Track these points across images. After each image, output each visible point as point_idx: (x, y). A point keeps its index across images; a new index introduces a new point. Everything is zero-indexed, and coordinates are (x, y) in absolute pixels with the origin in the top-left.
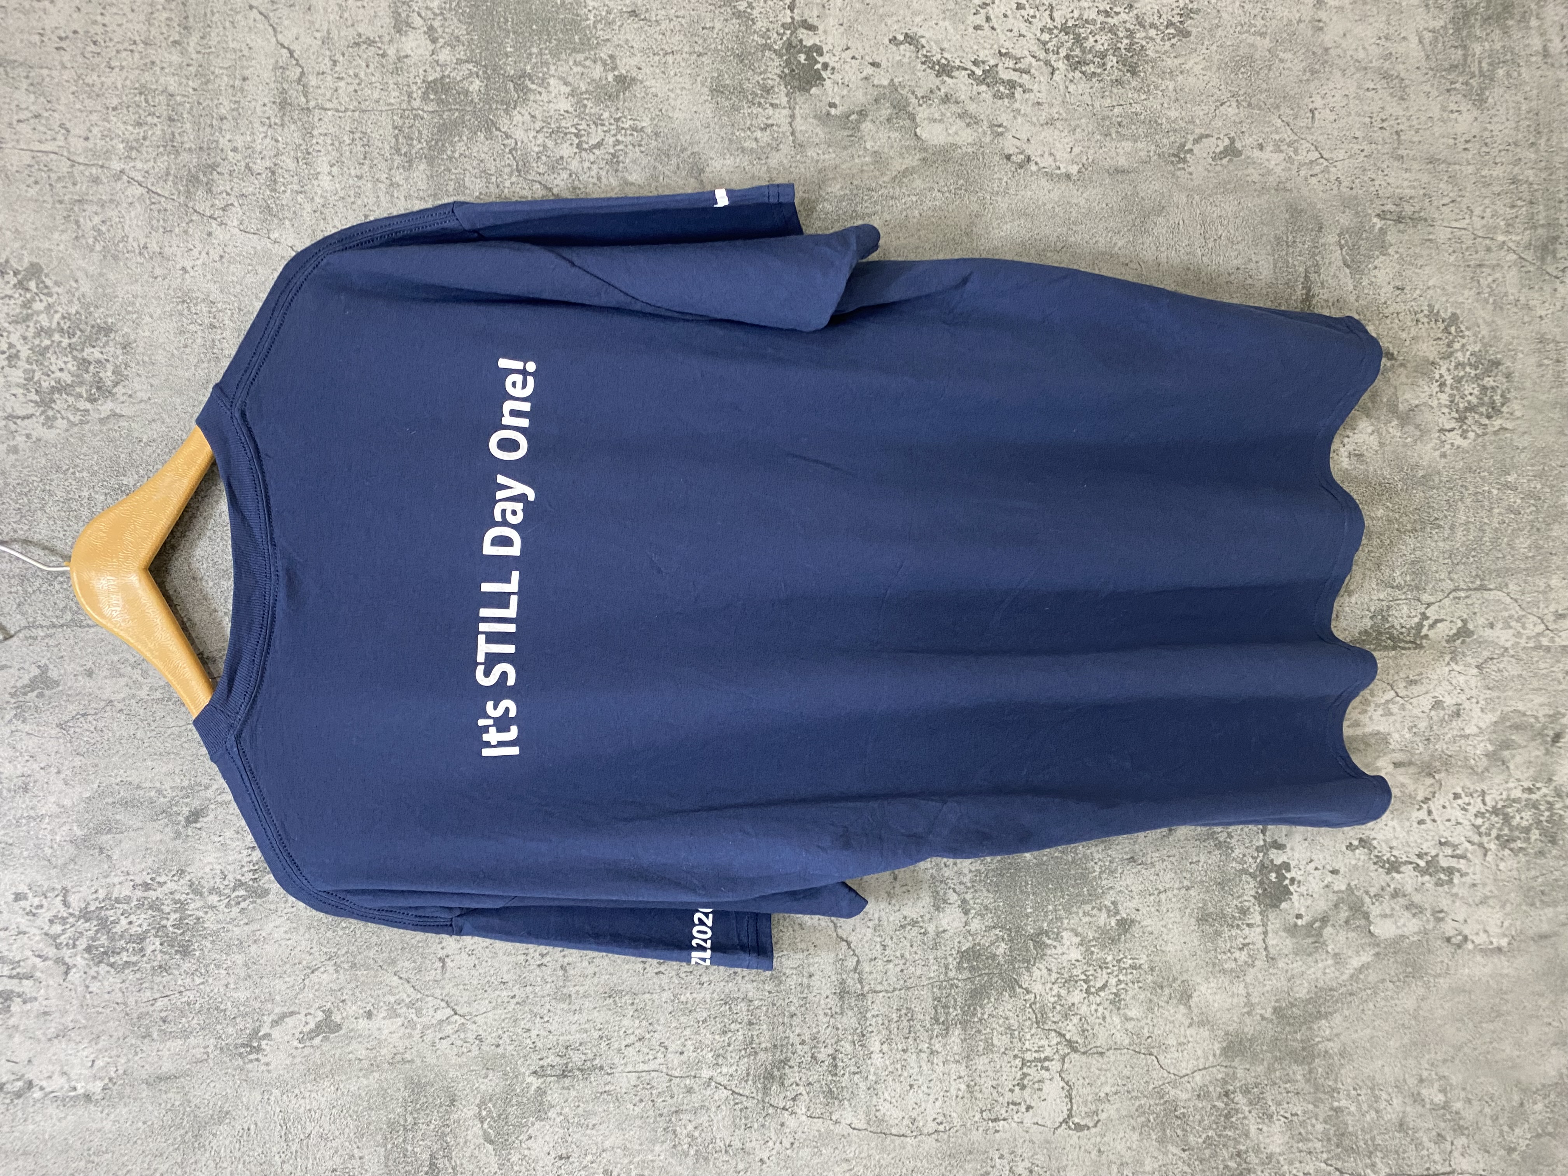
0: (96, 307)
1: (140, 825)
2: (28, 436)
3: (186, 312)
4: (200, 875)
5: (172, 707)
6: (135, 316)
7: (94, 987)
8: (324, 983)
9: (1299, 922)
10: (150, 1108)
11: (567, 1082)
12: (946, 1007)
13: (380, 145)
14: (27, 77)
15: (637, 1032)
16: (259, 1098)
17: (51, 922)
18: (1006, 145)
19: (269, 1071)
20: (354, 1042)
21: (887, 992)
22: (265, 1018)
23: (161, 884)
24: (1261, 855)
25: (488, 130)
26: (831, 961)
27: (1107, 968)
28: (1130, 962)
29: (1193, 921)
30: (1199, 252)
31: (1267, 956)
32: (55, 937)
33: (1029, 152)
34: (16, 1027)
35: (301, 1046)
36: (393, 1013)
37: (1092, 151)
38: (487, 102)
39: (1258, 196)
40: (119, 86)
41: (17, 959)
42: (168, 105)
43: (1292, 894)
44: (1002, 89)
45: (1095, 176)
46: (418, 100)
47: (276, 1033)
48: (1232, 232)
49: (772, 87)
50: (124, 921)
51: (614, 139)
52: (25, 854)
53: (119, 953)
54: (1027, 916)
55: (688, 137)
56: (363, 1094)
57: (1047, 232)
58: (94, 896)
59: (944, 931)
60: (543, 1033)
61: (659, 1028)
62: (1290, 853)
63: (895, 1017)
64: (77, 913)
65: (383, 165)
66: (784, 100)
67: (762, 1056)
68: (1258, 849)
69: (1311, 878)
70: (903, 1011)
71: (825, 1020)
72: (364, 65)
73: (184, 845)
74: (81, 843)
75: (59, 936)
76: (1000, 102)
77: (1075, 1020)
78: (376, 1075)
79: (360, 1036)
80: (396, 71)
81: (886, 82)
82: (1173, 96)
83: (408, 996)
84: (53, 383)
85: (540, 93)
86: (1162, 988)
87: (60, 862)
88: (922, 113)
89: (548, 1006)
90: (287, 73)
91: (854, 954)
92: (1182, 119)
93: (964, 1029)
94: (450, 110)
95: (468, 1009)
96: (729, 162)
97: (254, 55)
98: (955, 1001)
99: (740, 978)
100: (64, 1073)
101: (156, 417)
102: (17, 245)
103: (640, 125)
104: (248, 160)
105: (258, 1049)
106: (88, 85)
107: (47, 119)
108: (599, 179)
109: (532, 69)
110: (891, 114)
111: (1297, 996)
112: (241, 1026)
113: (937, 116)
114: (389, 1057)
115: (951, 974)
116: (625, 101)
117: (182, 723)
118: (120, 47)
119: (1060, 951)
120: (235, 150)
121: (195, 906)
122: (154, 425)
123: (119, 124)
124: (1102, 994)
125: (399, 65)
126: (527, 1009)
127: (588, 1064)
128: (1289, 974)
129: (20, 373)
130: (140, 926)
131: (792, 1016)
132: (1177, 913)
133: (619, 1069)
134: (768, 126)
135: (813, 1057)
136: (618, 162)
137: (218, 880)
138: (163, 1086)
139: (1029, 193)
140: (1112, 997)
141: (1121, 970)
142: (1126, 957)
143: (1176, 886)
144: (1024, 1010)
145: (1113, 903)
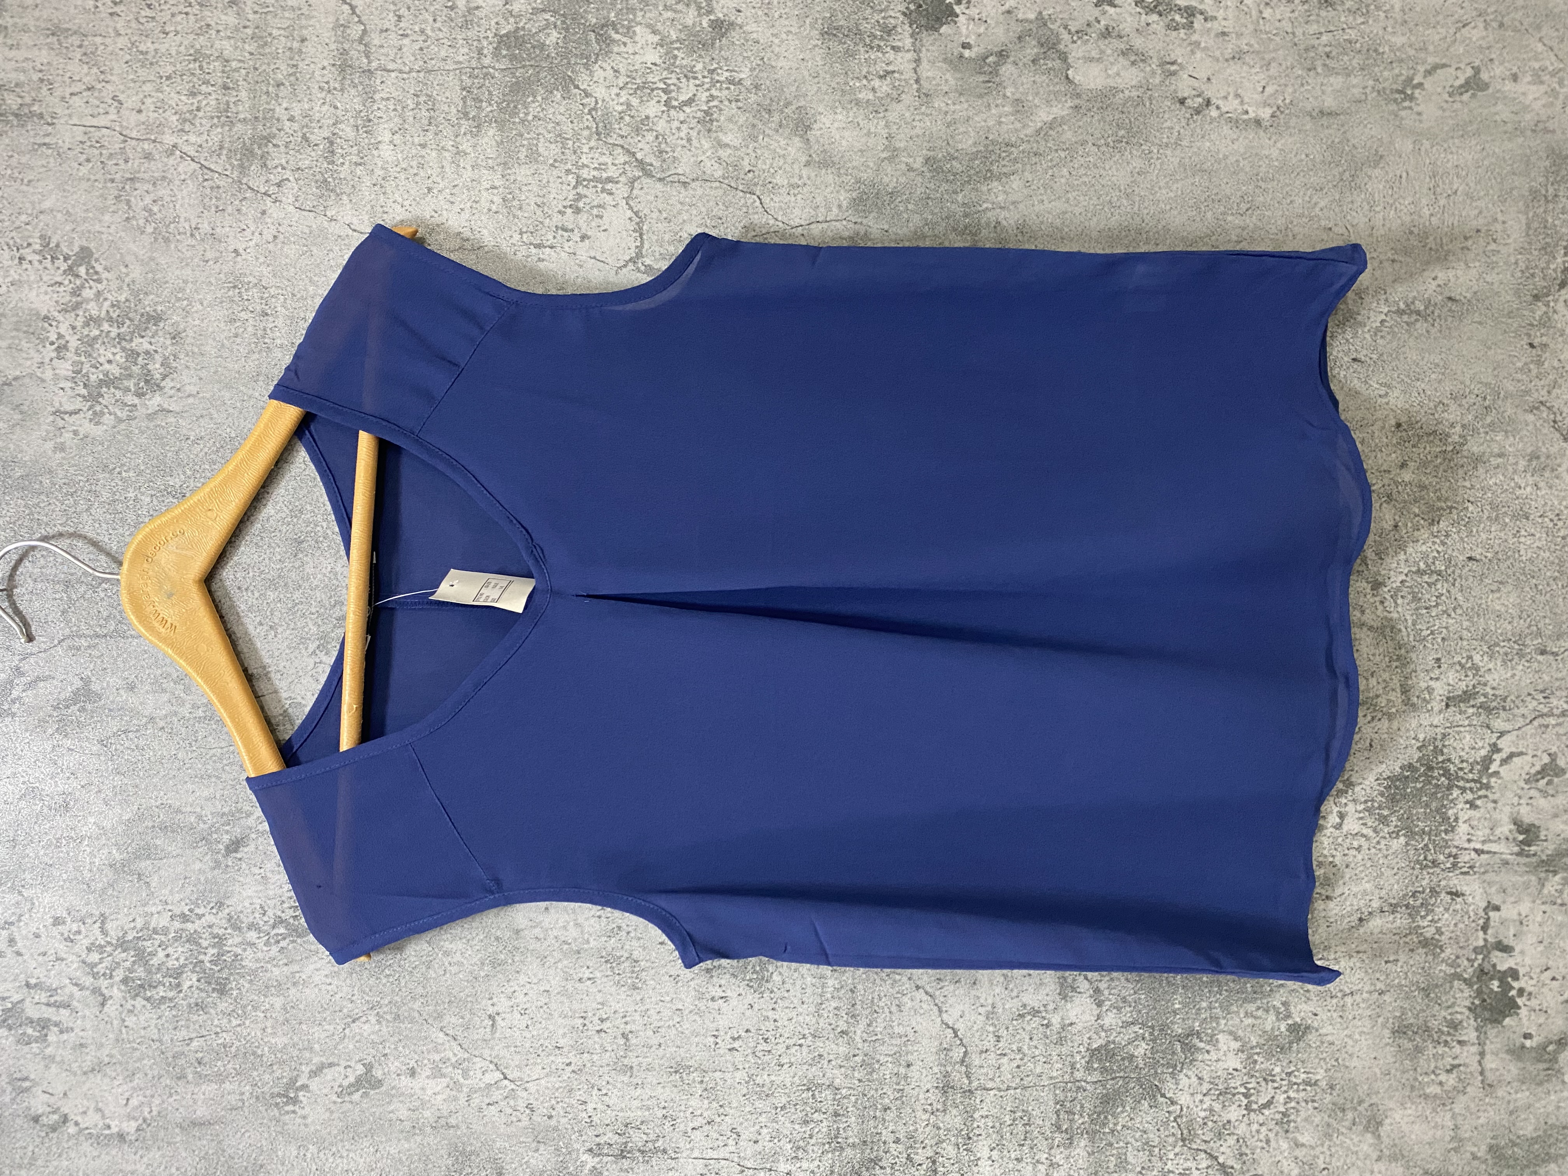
0: (146, 293)
1: (179, 851)
2: (75, 433)
3: (237, 299)
4: (239, 909)
5: (214, 727)
6: (185, 302)
7: (131, 1021)
8: (365, 1034)
9: (1528, 1043)
10: (184, 1154)
11: (626, 1163)
12: (1070, 1112)
13: (446, 108)
14: (80, 46)
15: (705, 1114)
16: (295, 1153)
17: (89, 950)
18: (1180, 85)
19: (306, 1125)
20: (395, 1100)
21: (999, 1090)
22: (303, 1068)
23: (200, 916)
24: (1480, 957)
25: (566, 89)
26: (934, 1050)
27: (1273, 1081)
28: (1303, 1076)
29: (1387, 1033)
30: (1426, 212)
31: (1483, 1082)
32: (93, 965)
33: (1208, 94)
34: (52, 1058)
35: (339, 1100)
36: (437, 1073)
37: (1290, 90)
38: (564, 56)
39: (1510, 139)
40: (174, 53)
41: (54, 986)
42: (223, 72)
43: (1519, 1008)
44: (1177, 18)
45: (1294, 119)
46: (489, 57)
47: (314, 1084)
48: (1472, 185)
49: (895, 27)
50: (161, 954)
51: (708, 94)
52: (65, 876)
53: (155, 987)
54: (1175, 1012)
55: (794, 89)
56: (404, 1159)
57: (1228, 192)
58: (132, 925)
59: (1071, 1024)
60: (599, 1106)
61: (732, 1112)
62: (1519, 959)
63: (1008, 1119)
64: (114, 942)
65: (448, 131)
66: (908, 42)
67: (849, 1152)
68: (1476, 950)
69: (1545, 990)
70: (1019, 1114)
71: (924, 1117)
72: (431, 19)
73: (223, 876)
74: (120, 868)
75: (96, 965)
76: (1174, 34)
77: (1231, 1141)
78: (418, 1139)
79: (403, 1094)
80: (466, 25)
81: (1032, 16)
82: (1398, 16)
83: (455, 1055)
84: (101, 377)
85: (625, 44)
86: (1344, 1110)
87: (100, 885)
88: (1076, 52)
89: (608, 1078)
90: (348, 31)
91: (962, 1044)
92: (1410, 46)
93: (1092, 1141)
94: (524, 67)
95: (519, 1074)
96: (840, 117)
97: (315, 13)
98: (1082, 1107)
99: (826, 1062)
100: (98, 1110)
101: (205, 413)
102: (68, 228)
103: (738, 76)
104: (305, 130)
105: (295, 1101)
106: (142, 53)
107: (100, 91)
108: (689, 140)
109: (616, 16)
110: (1037, 54)
111: (1521, 1133)
112: (278, 1074)
113: (1095, 54)
114: (432, 1120)
115: (1078, 1075)
116: (721, 49)
117: (223, 744)
118: (175, 9)
119: (1215, 1058)
120: (291, 119)
121: (233, 941)
122: (202, 422)
123: (172, 94)
124: (1266, 1112)
125: (468, 18)
126: (583, 1079)
127: (650, 1145)
128: (1511, 1107)
129: (68, 365)
130: (177, 959)
131: (885, 1110)
132: (1368, 1023)
133: (684, 1155)
134: (888, 73)
135: (909, 1158)
136: (711, 121)
137: (257, 915)
138: (196, 1132)
139: (1208, 144)
140: (1278, 1116)
141: (1291, 1084)
142: (1298, 1070)
143: (1366, 989)
144: (1166, 1123)
145: (1284, 1004)
